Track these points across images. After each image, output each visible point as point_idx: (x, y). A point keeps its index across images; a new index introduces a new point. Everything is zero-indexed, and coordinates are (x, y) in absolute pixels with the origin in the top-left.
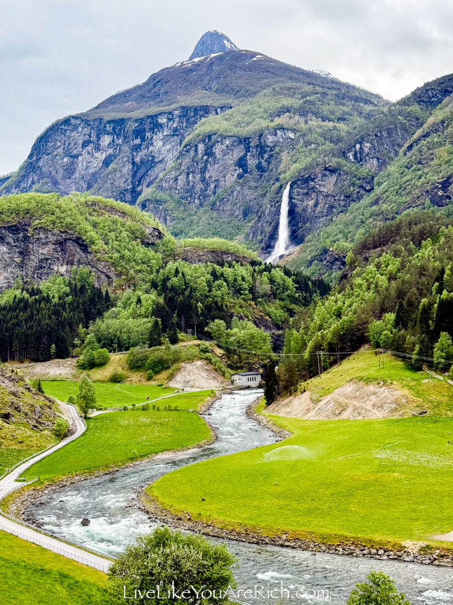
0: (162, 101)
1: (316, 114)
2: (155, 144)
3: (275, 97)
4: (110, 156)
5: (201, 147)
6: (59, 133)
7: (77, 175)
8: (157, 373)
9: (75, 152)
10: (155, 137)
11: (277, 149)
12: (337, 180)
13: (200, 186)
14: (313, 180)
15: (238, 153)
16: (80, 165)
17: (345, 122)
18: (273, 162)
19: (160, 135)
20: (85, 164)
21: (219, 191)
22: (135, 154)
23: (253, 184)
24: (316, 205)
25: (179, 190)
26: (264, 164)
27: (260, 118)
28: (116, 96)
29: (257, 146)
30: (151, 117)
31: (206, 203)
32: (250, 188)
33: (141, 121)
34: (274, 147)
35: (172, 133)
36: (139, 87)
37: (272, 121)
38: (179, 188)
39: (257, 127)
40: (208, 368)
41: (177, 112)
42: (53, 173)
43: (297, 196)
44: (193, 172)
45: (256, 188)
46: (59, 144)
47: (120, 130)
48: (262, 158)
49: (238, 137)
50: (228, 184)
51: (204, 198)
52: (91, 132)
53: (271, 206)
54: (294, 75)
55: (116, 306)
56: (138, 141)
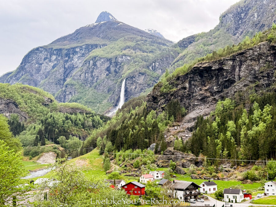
0: (79, 41)
1: (140, 50)
2: (74, 60)
3: (125, 42)
4: (55, 64)
5: (91, 62)
6: (34, 54)
7: (41, 72)
8: (34, 157)
9: (41, 62)
10: (74, 57)
11: (123, 64)
12: (144, 78)
13: (90, 79)
14: (134, 78)
15: (107, 65)
16: (43, 68)
17: (153, 53)
18: (121, 70)
19: (77, 56)
20: (45, 67)
21: (98, 81)
22: (65, 64)
23: (112, 78)
24: (135, 88)
25: (81, 80)
26: (117, 70)
27: (117, 50)
28: (60, 38)
29: (114, 62)
30: (73, 48)
31: (93, 86)
32: (111, 80)
33: (68, 50)
34: (122, 63)
35: (82, 55)
36: (70, 35)
37: (122, 52)
38: (81, 79)
39: (115, 54)
40: (54, 155)
41: (84, 47)
42: (31, 71)
43: (128, 84)
44: (88, 73)
45: (114, 80)
46: (34, 59)
47: (60, 54)
48: (117, 67)
49: (107, 58)
50: (102, 78)
51: (92, 84)
52: (47, 54)
53: (118, 88)
54: (135, 32)
55: (26, 130)
56: (67, 58)
